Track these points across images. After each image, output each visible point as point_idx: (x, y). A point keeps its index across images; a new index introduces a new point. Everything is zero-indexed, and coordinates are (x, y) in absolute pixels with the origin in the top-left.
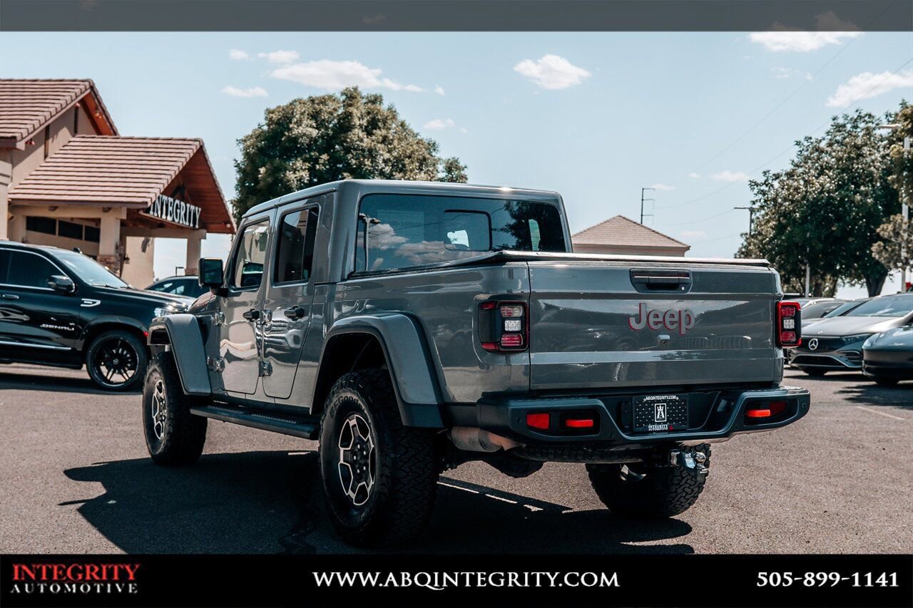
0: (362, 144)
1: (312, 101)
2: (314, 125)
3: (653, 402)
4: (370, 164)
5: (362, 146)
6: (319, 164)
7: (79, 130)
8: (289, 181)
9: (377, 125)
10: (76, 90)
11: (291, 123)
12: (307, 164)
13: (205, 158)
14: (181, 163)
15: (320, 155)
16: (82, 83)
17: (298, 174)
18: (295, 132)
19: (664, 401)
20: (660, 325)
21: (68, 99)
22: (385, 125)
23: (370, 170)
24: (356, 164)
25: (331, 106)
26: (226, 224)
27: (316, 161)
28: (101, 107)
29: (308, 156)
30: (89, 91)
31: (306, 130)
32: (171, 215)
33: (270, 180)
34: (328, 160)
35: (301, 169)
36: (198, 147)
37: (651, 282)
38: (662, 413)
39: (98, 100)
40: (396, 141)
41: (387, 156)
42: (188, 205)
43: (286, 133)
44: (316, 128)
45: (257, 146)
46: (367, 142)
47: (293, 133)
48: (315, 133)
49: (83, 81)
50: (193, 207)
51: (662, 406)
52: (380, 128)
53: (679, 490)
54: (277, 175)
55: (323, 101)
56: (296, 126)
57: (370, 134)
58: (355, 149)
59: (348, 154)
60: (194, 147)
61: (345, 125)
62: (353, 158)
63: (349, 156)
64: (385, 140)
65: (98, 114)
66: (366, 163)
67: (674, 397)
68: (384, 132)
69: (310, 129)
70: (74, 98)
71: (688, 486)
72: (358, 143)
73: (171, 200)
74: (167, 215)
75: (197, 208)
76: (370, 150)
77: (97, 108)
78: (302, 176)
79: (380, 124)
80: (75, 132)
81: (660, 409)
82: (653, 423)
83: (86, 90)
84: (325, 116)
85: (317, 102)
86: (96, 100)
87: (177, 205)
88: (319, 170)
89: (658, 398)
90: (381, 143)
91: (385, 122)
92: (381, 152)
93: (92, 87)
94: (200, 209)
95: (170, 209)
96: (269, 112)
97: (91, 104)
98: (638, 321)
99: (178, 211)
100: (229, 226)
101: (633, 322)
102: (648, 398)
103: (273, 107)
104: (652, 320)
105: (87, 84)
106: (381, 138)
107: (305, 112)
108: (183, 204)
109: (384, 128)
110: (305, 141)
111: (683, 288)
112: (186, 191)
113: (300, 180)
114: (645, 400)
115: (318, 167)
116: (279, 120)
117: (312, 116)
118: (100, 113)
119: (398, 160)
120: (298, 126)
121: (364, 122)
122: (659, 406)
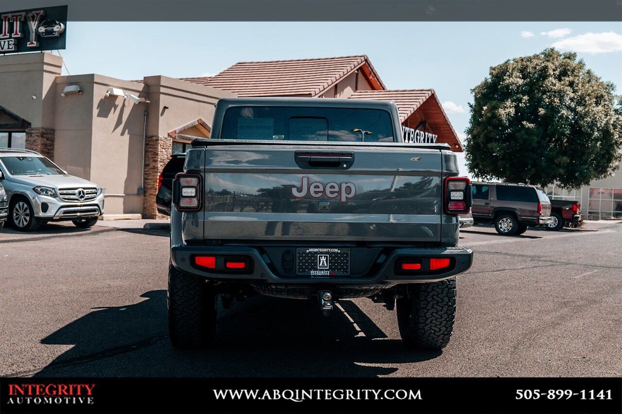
0: (554, 87)
1: (522, 60)
2: (521, 76)
3: (317, 253)
4: (559, 101)
5: (554, 89)
6: (521, 103)
7: (359, 88)
8: (500, 115)
9: (567, 73)
10: (355, 63)
11: (505, 76)
12: (514, 103)
13: (437, 102)
14: (416, 106)
15: (523, 96)
16: (360, 58)
17: (507, 110)
18: (507, 82)
19: (326, 253)
20: (320, 194)
21: (349, 69)
22: (573, 73)
23: (558, 106)
24: (548, 102)
25: (535, 61)
26: (455, 145)
27: (520, 100)
28: (373, 72)
29: (515, 98)
30: (364, 62)
31: (516, 80)
32: (412, 140)
33: (489, 115)
34: (528, 100)
35: (510, 107)
36: (430, 95)
37: (311, 160)
38: (325, 262)
39: (371, 68)
40: (580, 84)
41: (572, 95)
42: (426, 133)
43: (501, 83)
44: (522, 79)
45: (482, 93)
46: (558, 86)
47: (506, 82)
48: (521, 82)
49: (360, 57)
50: (430, 135)
51: (325, 256)
52: (569, 76)
53: (427, 328)
54: (494, 111)
55: (530, 60)
56: (508, 78)
57: (560, 80)
58: (549, 91)
59: (544, 95)
60: (427, 95)
61: (543, 74)
62: (547, 98)
63: (545, 96)
64: (571, 84)
65: (371, 77)
66: (556, 101)
67: (336, 250)
68: (571, 78)
69: (518, 79)
70: (353, 67)
71: (434, 325)
72: (551, 87)
73: (412, 130)
74: (409, 140)
75: (434, 135)
76: (560, 91)
77: (370, 74)
78: (510, 111)
79: (569, 72)
80: (356, 89)
81: (323, 259)
82: (316, 269)
83: (362, 62)
84: (530, 70)
85: (525, 60)
86: (369, 68)
87: (417, 133)
88: (522, 107)
89: (321, 250)
90: (567, 86)
91: (573, 71)
92: (568, 92)
93: (366, 60)
94: (436, 136)
95: (412, 136)
96: (493, 69)
97: (367, 71)
98: (300, 190)
99: (418, 137)
100: (457, 146)
101: (294, 192)
102: (312, 250)
103: (494, 66)
104: (312, 189)
105: (363, 58)
106: (568, 82)
107: (515, 68)
108: (422, 133)
109: (572, 76)
110: (514, 87)
111: (345, 166)
112: (427, 124)
113: (509, 114)
114: (308, 251)
115: (520, 104)
116: (497, 74)
117: (520, 70)
118: (373, 76)
119: (582, 98)
120: (509, 78)
121: (557, 72)
122: (322, 256)
